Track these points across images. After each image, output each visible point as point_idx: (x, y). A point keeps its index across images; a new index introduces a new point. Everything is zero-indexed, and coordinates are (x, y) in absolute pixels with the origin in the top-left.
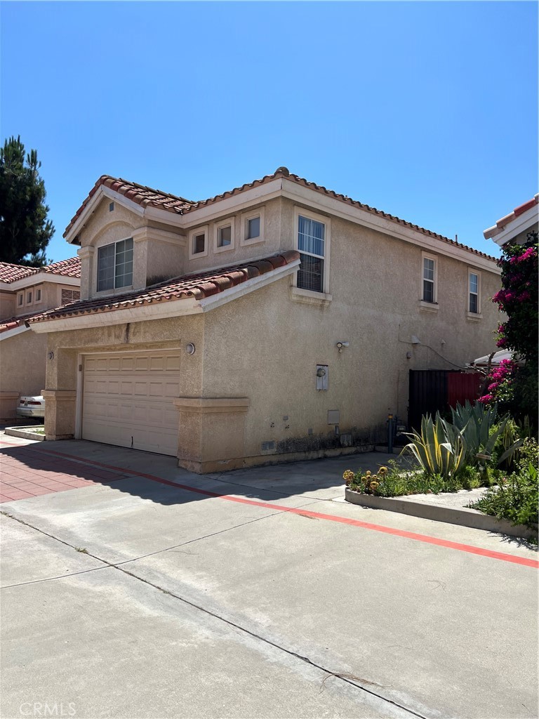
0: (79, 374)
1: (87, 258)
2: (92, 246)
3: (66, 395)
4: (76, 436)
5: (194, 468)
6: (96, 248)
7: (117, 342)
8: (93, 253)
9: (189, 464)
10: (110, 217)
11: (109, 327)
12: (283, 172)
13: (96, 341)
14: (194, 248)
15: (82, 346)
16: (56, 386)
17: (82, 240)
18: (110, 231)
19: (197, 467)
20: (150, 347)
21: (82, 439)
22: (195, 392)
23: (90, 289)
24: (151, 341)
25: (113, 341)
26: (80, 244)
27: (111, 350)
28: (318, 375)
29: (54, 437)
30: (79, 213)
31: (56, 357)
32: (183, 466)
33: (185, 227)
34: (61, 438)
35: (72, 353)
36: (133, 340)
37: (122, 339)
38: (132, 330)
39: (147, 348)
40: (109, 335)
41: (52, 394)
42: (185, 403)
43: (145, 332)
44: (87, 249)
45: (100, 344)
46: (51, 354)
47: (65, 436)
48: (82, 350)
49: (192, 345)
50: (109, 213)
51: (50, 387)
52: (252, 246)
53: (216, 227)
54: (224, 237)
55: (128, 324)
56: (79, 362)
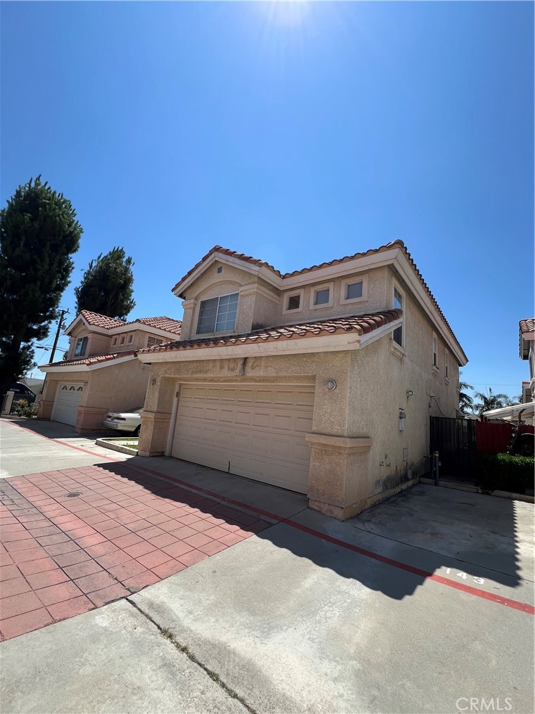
0: (175, 399)
1: (190, 308)
2: (196, 299)
3: (163, 416)
4: (167, 453)
5: (333, 512)
6: (200, 301)
7: (230, 374)
8: (196, 304)
9: (325, 508)
10: (216, 278)
11: (222, 360)
12: (399, 243)
13: (206, 372)
14: (288, 306)
15: (189, 376)
16: (155, 409)
17: (186, 295)
18: (215, 288)
19: (339, 513)
20: (260, 381)
21: (171, 457)
22: (336, 429)
23: (191, 332)
24: (274, 375)
25: (226, 373)
26: (184, 298)
27: (215, 382)
28: (401, 418)
29: (148, 454)
30: (190, 273)
31: (158, 383)
32: (316, 508)
33: (282, 289)
34: (154, 455)
35: (171, 381)
36: (250, 373)
37: (237, 372)
38: (249, 364)
39: (256, 381)
40: (222, 368)
41: (152, 416)
42: (323, 440)
43: (266, 367)
44: (192, 301)
45: (210, 375)
46: (154, 381)
47: (158, 453)
48: (180, 379)
49: (333, 381)
50: (216, 274)
51: (149, 409)
52: (352, 304)
53: (313, 290)
54: (322, 297)
55: (246, 359)
56: (177, 390)
